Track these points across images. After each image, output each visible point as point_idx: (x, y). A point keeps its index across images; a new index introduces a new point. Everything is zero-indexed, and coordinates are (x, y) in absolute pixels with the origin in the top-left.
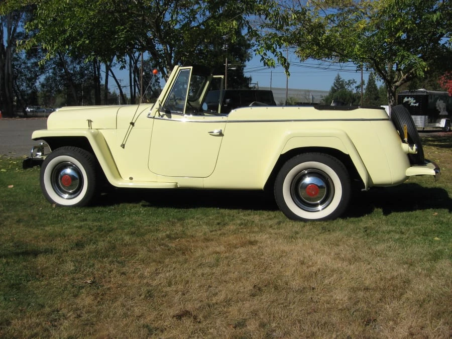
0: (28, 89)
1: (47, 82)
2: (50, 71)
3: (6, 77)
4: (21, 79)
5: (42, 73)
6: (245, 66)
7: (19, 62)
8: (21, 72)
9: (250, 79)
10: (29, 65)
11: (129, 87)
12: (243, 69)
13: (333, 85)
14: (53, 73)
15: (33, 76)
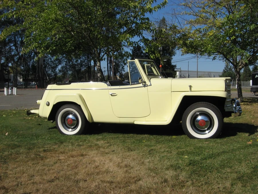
0: (52, 73)
1: (62, 69)
2: (64, 63)
3: (40, 67)
4: (48, 68)
5: (60, 64)
6: (172, 59)
7: (47, 59)
8: (48, 64)
9: (175, 66)
10: (53, 60)
11: (107, 71)
12: (171, 60)
13: (224, 69)
14: (65, 64)
15: (55, 66)
